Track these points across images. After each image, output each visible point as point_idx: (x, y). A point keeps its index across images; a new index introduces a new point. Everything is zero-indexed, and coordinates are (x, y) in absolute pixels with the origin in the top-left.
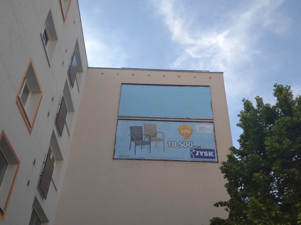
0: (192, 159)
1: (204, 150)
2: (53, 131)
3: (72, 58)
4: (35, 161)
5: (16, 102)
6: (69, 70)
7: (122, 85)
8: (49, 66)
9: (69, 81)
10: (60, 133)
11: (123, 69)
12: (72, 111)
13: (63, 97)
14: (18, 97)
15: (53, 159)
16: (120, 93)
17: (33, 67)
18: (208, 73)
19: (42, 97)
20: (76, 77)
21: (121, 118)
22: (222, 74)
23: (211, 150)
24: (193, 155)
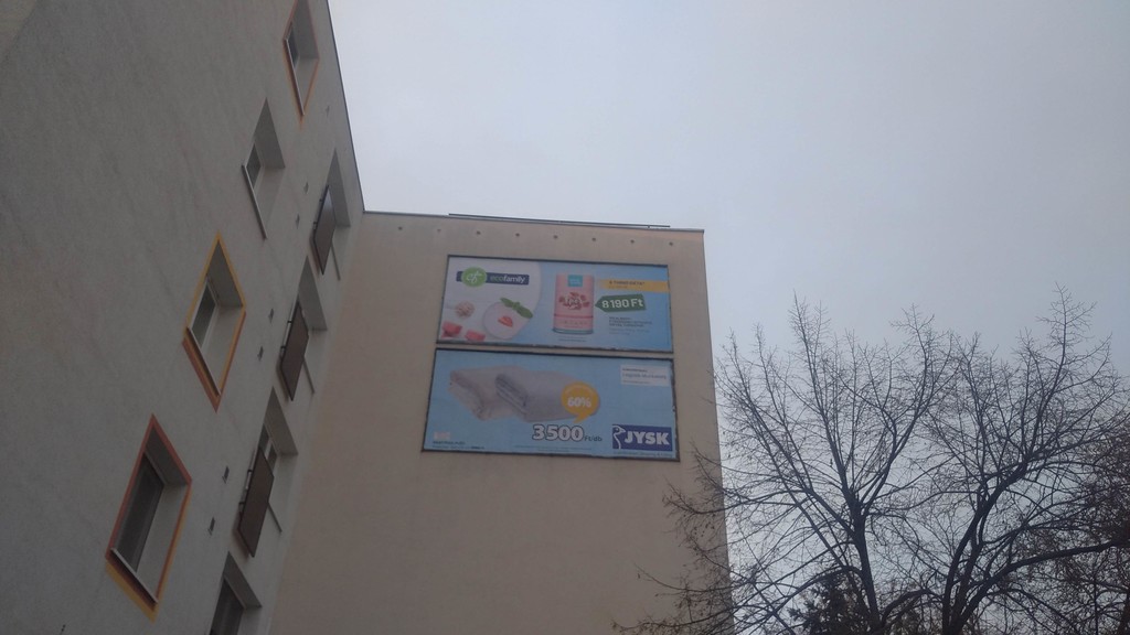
0: (617, 450)
1: (647, 429)
2: (273, 391)
3: (322, 201)
4: (227, 471)
5: (184, 344)
6: (315, 231)
7: (448, 261)
8: (264, 237)
9: (315, 260)
10: (290, 392)
11: (452, 217)
12: (321, 329)
13: (298, 304)
14: (188, 330)
15: (273, 454)
16: (445, 280)
17: (224, 251)
18: (665, 230)
19: (245, 315)
20: (331, 244)
21: (443, 346)
22: (701, 234)
23: (662, 430)
24: (619, 441)
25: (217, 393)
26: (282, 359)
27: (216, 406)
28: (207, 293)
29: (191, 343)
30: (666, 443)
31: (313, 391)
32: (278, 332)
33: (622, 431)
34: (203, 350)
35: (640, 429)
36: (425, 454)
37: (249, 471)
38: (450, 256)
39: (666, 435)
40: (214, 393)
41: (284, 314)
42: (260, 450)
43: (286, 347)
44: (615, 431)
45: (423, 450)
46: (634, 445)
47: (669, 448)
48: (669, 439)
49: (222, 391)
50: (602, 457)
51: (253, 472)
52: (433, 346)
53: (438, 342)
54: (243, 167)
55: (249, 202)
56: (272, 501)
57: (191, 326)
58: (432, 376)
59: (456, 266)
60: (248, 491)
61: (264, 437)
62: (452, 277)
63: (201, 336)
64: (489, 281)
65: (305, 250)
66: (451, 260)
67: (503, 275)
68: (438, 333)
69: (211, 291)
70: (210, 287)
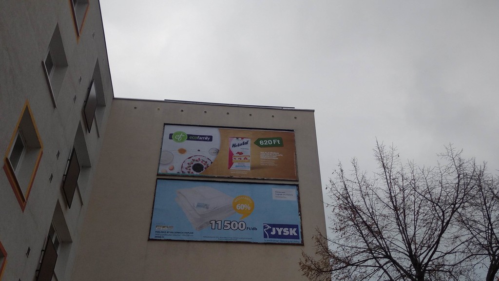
0: (266, 239)
1: (284, 226)
2: (58, 201)
3: (90, 89)
4: (29, 250)
5: (4, 168)
6: (85, 107)
7: (164, 126)
8: (55, 106)
9: (85, 125)
10: (68, 203)
11: (166, 101)
12: (88, 166)
13: (74, 149)
14: (7, 159)
15: (57, 242)
16: (162, 139)
17: (30, 113)
18: (292, 110)
19: (42, 153)
20: (94, 116)
21: (162, 177)
22: (312, 112)
23: (293, 226)
24: (268, 233)
25: (24, 200)
26: (64, 182)
27: (23, 208)
28: (19, 139)
29: (9, 168)
30: (295, 234)
31: (82, 204)
32: (61, 166)
33: (269, 227)
34: (16, 173)
35: (280, 226)
36: (150, 242)
37: (42, 250)
38: (165, 124)
39: (295, 229)
40: (22, 200)
41: (65, 155)
42: (49, 238)
43: (66, 175)
44: (265, 227)
45: (149, 240)
46: (277, 236)
47: (297, 237)
48: (297, 232)
49: (27, 200)
50: (257, 243)
51: (44, 251)
52: (156, 177)
53: (158, 175)
54: (43, 62)
55: (45, 85)
56: (56, 270)
57: (9, 158)
58: (155, 195)
59: (169, 130)
60: (41, 264)
61: (52, 231)
62: (166, 136)
63: (15, 163)
64: (188, 139)
65: (79, 117)
66: (166, 126)
67: (197, 136)
68: (158, 169)
69: (21, 138)
70: (20, 135)
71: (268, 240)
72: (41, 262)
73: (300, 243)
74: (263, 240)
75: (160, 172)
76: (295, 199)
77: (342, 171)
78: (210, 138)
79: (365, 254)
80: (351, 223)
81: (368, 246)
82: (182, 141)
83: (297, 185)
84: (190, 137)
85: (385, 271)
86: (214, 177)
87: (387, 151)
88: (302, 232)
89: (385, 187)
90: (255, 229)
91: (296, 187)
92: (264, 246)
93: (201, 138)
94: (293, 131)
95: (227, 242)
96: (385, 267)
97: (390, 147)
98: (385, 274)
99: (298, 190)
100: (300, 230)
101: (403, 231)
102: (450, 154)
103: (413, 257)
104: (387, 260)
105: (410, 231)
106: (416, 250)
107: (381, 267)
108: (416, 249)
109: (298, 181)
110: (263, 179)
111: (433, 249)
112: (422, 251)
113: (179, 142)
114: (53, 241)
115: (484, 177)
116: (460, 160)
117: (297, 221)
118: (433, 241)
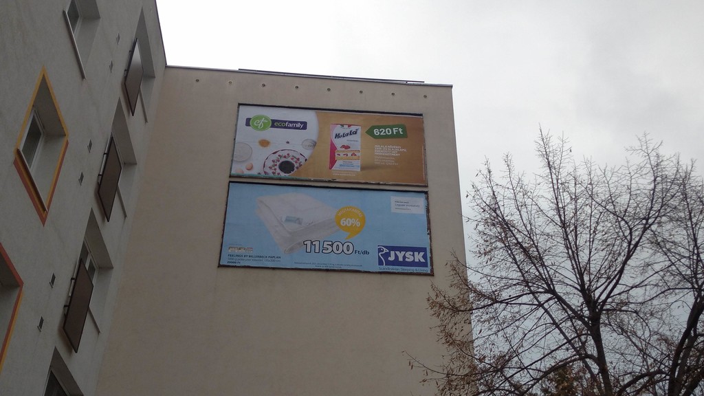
1: (406, 249)
2: (92, 212)
3: (132, 52)
4: (54, 277)
5: (15, 163)
6: (126, 78)
7: (238, 107)
8: (83, 77)
9: (126, 102)
10: (106, 215)
11: (241, 72)
12: (132, 164)
13: (112, 139)
14: (18, 152)
15: (91, 267)
16: (236, 125)
17: (49, 85)
18: (420, 85)
19: (67, 143)
20: (139, 91)
21: (236, 180)
22: (449, 88)
23: (419, 250)
24: (384, 259)
25: (44, 210)
26: (99, 185)
27: (43, 220)
28: (34, 124)
29: (21, 163)
30: (423, 260)
31: (125, 216)
32: (95, 163)
33: (386, 250)
34: (31, 170)
35: (401, 249)
36: (220, 269)
37: (72, 279)
38: (240, 104)
39: (422, 254)
40: (42, 209)
41: (101, 147)
42: (82, 261)
43: (102, 175)
44: (380, 250)
45: (220, 266)
46: (396, 262)
47: (425, 265)
48: (425, 257)
49: (48, 208)
50: (369, 272)
51: (75, 280)
52: (228, 180)
53: (230, 177)
54: (64, 12)
55: (69, 45)
56: (91, 306)
57: (21, 149)
58: (227, 205)
59: (246, 112)
60: (71, 297)
61: (85, 253)
62: (242, 122)
63: (30, 159)
64: (273, 126)
65: (118, 93)
66: (241, 106)
67: (285, 122)
68: (231, 169)
69: (38, 122)
70: (36, 118)
71: (385, 268)
72: (70, 295)
73: (429, 272)
74: (377, 268)
75: (233, 172)
76: (423, 211)
77: (490, 172)
78: (304, 126)
79: (519, 288)
80: (499, 244)
81: (523, 276)
82: (264, 129)
83: (426, 193)
84: (275, 124)
85: (546, 311)
86: (310, 181)
87: (554, 143)
88: (431, 258)
89: (550, 195)
90: (366, 252)
91: (424, 195)
92: (379, 276)
93: (291, 125)
94: (421, 115)
95: (327, 270)
96: (546, 306)
97: (559, 138)
98: (546, 315)
99: (427, 199)
100: (429, 255)
101: (573, 256)
102: (644, 148)
103: (586, 292)
104: (549, 296)
105: (583, 257)
106: (591, 283)
107: (540, 305)
108: (590, 281)
109: (427, 186)
110: (379, 184)
111: (615, 281)
112: (599, 284)
113: (260, 130)
114: (87, 266)
115: (691, 181)
116: (658, 156)
117: (424, 243)
118: (615, 270)
